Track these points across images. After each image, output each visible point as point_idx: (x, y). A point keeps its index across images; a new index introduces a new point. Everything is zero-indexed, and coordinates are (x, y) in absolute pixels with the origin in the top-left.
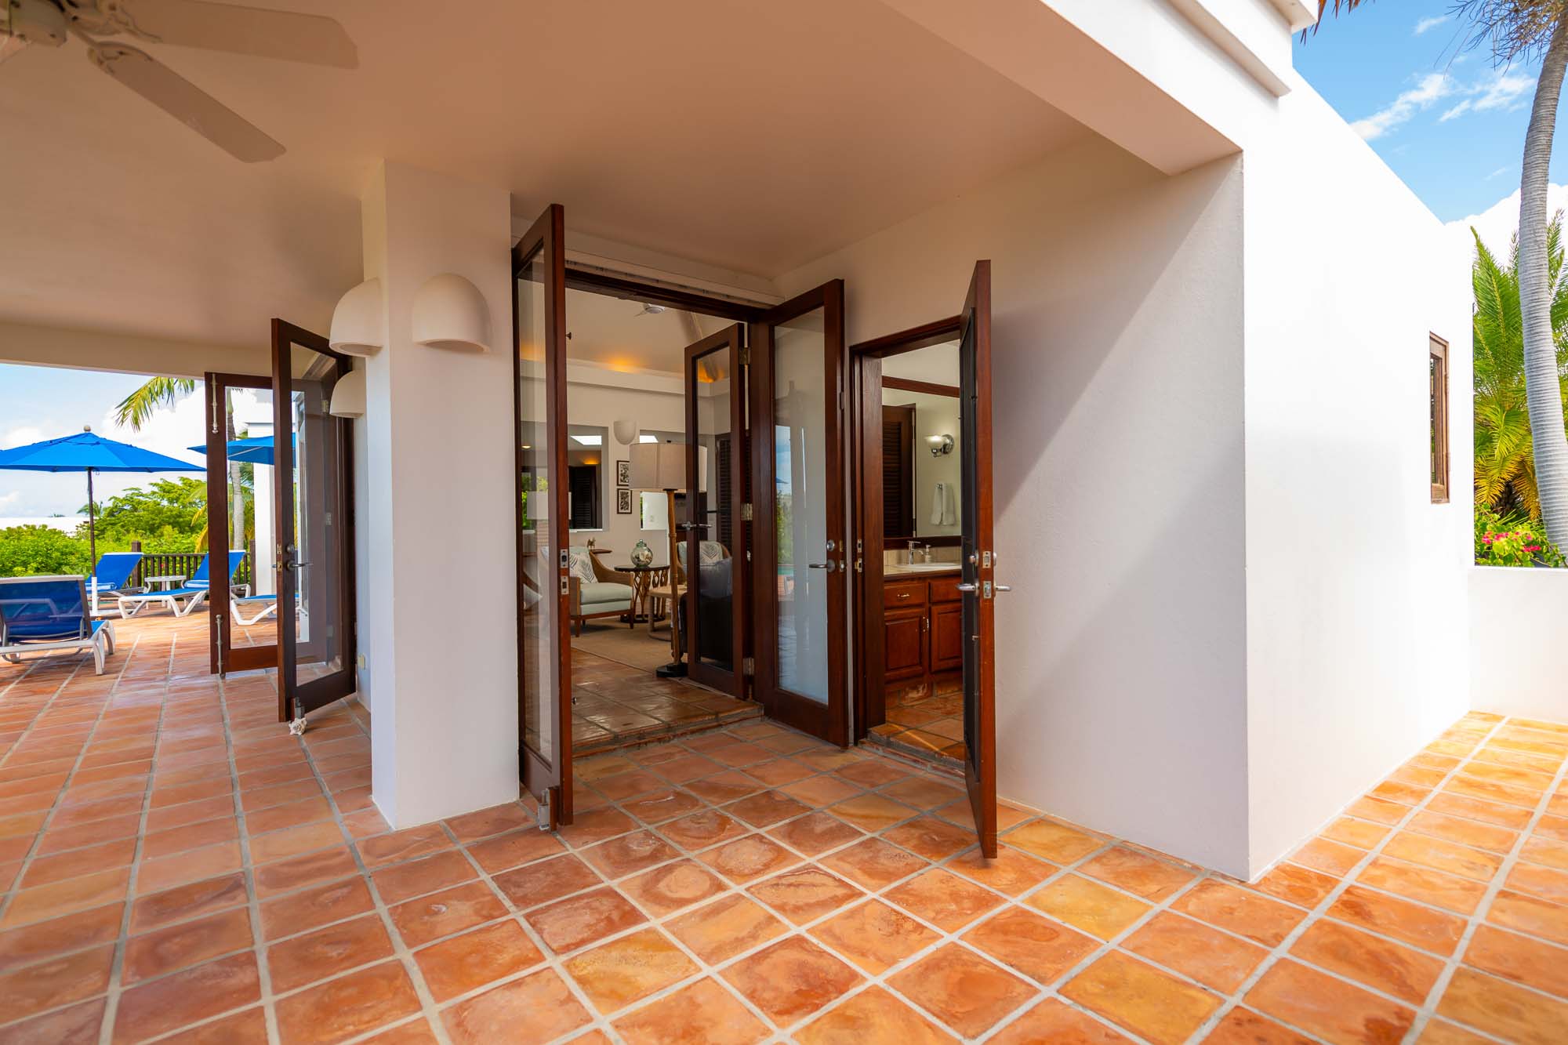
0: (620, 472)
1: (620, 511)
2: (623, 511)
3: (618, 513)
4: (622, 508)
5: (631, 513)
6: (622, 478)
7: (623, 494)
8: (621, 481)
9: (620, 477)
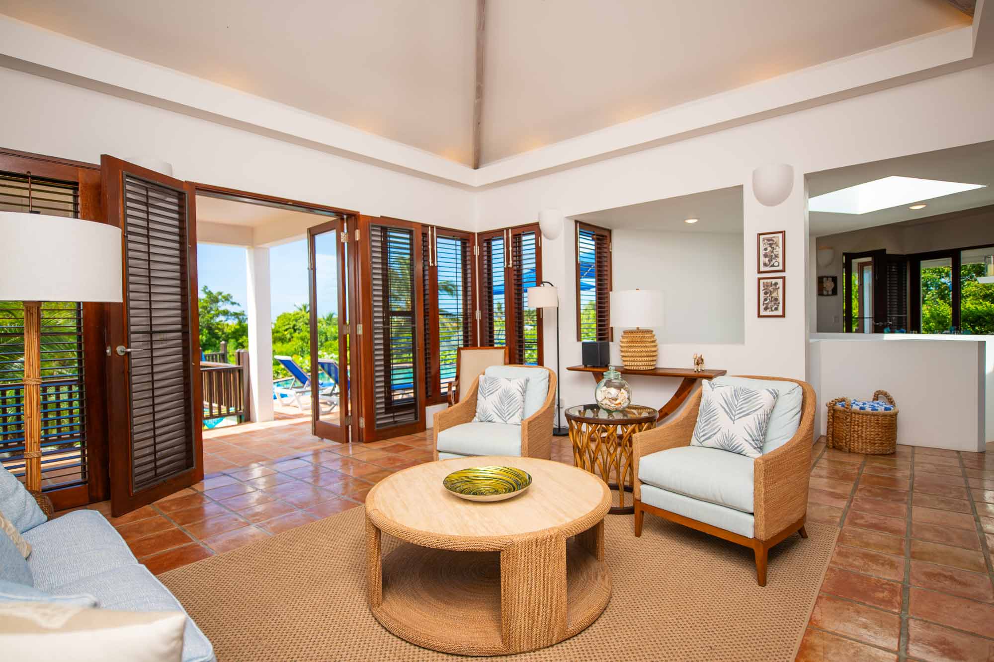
0: (762, 252)
1: (763, 313)
2: (768, 313)
3: (759, 316)
4: (766, 309)
5: (783, 316)
6: (767, 260)
7: (766, 286)
8: (765, 265)
9: (762, 259)
